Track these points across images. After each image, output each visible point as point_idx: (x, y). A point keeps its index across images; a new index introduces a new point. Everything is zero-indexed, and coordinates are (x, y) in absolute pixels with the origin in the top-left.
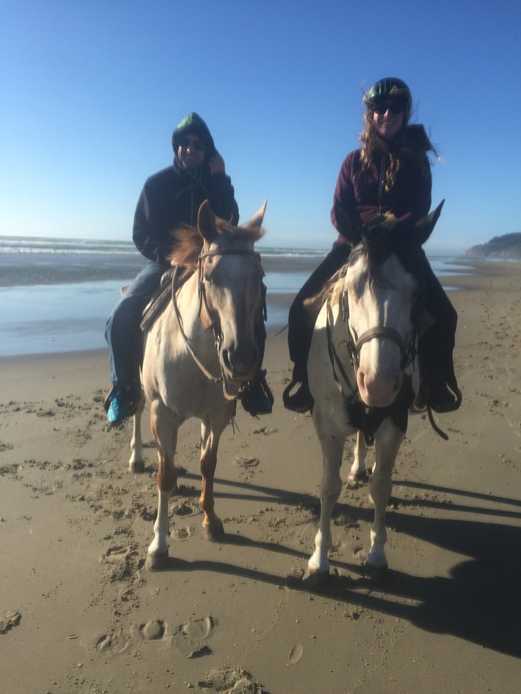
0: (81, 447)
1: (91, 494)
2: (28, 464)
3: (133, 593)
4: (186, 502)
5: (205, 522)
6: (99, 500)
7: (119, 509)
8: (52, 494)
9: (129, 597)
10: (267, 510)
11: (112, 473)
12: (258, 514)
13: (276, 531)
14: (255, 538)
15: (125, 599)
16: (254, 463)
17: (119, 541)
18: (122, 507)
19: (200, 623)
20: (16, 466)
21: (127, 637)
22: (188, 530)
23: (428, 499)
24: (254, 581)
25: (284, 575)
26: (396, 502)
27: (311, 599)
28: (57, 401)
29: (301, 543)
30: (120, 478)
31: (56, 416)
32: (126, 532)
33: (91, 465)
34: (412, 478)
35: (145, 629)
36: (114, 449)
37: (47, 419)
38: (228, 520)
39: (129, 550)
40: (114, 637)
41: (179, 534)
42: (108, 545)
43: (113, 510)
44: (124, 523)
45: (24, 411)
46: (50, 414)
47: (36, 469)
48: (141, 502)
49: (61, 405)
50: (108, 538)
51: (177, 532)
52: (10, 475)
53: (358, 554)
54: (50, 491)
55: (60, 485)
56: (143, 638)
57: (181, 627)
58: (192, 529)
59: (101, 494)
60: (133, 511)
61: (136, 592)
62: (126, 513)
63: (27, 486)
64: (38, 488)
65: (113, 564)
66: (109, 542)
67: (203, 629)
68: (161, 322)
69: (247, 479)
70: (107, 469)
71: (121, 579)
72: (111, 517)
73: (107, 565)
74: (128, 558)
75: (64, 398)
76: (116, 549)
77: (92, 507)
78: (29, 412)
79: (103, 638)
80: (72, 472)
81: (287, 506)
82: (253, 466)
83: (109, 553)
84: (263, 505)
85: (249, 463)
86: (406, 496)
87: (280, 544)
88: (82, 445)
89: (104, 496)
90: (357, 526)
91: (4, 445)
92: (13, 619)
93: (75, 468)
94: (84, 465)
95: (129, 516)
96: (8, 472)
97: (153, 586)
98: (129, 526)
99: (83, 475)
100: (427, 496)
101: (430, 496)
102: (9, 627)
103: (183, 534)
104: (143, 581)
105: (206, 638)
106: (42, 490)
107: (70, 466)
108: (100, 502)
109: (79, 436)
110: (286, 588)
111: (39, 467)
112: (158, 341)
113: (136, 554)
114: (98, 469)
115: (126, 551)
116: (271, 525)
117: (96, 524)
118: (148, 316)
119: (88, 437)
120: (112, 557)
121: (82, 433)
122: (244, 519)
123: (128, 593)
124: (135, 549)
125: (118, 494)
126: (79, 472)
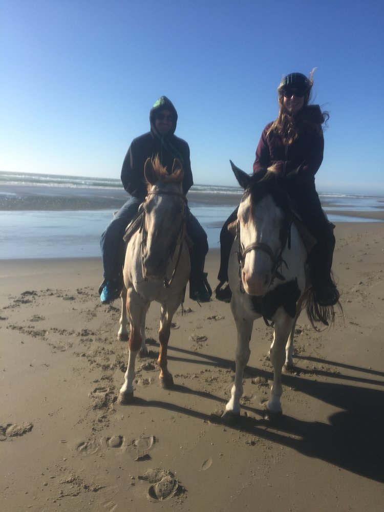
0: (89, 321)
1: (90, 352)
2: (52, 331)
3: (106, 418)
4: (151, 362)
5: (161, 375)
6: (94, 357)
7: (106, 364)
8: (64, 351)
9: (103, 420)
10: (206, 371)
11: (106, 340)
12: (200, 373)
13: (210, 385)
14: (194, 389)
15: (100, 421)
16: (204, 339)
17: (103, 384)
18: (109, 363)
19: (146, 439)
20: (45, 331)
21: (97, 444)
22: (150, 380)
23: (323, 370)
24: (188, 416)
25: (209, 413)
26: (299, 370)
27: (225, 430)
28: (78, 290)
29: (225, 393)
30: (111, 343)
31: (76, 301)
32: (109, 379)
33: (93, 334)
34: (315, 355)
35: (110, 441)
36: (110, 324)
37: (69, 302)
38: (178, 375)
39: (108, 390)
40: (89, 444)
41: (143, 382)
42: (96, 386)
43: (102, 364)
44: (109, 372)
45: (56, 295)
46: (72, 298)
47: (58, 334)
48: (122, 360)
49: (79, 293)
50: (97, 381)
51: (142, 381)
52: (40, 337)
53: (264, 403)
54: (64, 349)
55: (71, 346)
56: (108, 446)
57: (134, 441)
58: (153, 380)
59: (97, 353)
60: (115, 365)
61: (108, 417)
62: (111, 366)
63: (50, 344)
64: (56, 346)
65: (96, 398)
66: (97, 384)
67: (148, 444)
68: (136, 236)
69: (196, 349)
70: (103, 338)
71: (100, 408)
72: (101, 368)
73: (92, 398)
74: (107, 395)
75: (83, 288)
76: (100, 389)
77: (89, 361)
78: (59, 297)
79: (82, 444)
80: (80, 337)
81: (220, 369)
82: (202, 341)
83: (95, 391)
84: (204, 367)
85: (200, 339)
86: (307, 367)
87: (211, 393)
88: (89, 320)
89: (98, 354)
90: (267, 385)
91: (39, 317)
92: (28, 427)
93: (82, 335)
94: (89, 334)
95: (113, 369)
96: (39, 335)
97: (120, 415)
98: (112, 375)
99: (87, 340)
100: (323, 368)
101: (325, 368)
102: (25, 432)
103: (146, 382)
104: (114, 410)
105: (149, 450)
106: (59, 347)
107: (79, 333)
108: (95, 358)
109: (89, 314)
110: (209, 422)
111: (59, 333)
112: (133, 249)
113: (113, 393)
114: (98, 337)
115: (106, 390)
116: (207, 381)
117: (90, 372)
118: (129, 232)
119: (94, 315)
120: (97, 394)
121: (90, 312)
122: (189, 376)
123: (104, 417)
124: (112, 390)
125: (108, 354)
126: (85, 338)
